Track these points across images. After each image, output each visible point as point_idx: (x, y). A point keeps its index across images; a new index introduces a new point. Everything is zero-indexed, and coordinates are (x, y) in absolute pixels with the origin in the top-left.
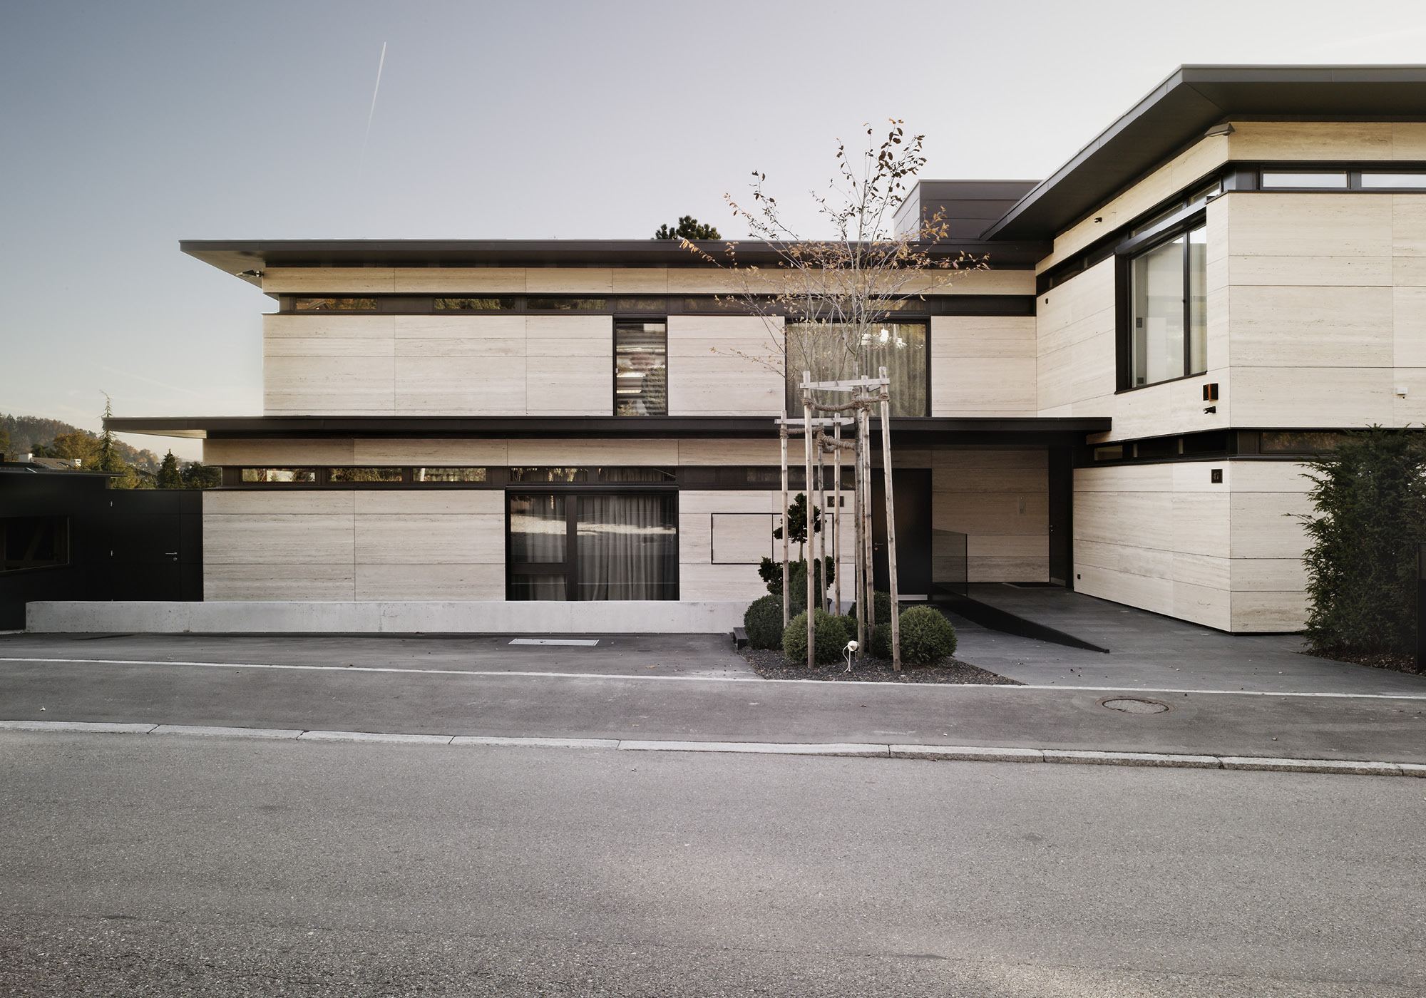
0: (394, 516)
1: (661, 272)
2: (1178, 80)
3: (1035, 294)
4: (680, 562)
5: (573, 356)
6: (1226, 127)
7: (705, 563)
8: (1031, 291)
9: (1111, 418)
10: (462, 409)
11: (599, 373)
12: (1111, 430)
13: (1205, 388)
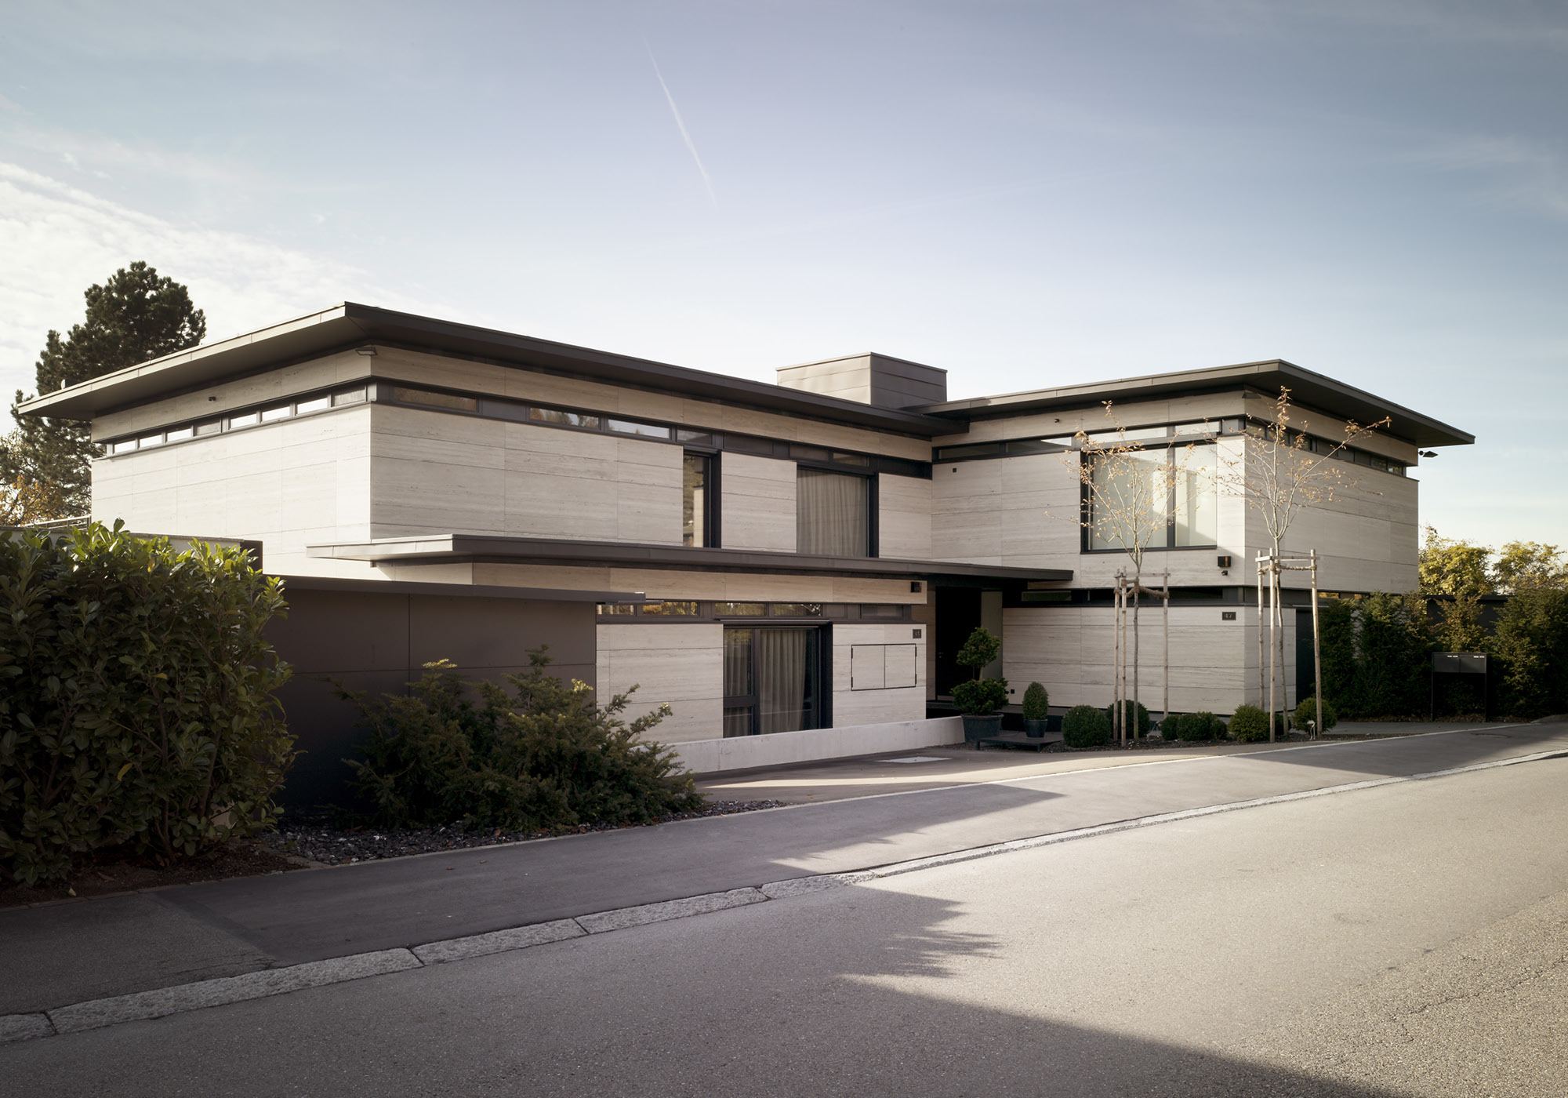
0: (642, 652)
1: (717, 408)
2: (1274, 368)
3: (931, 461)
4: (834, 689)
5: (654, 485)
6: (1243, 392)
7: (847, 690)
8: (928, 458)
9: (1072, 572)
10: (564, 534)
11: (674, 504)
12: (1072, 580)
13: (1219, 558)
